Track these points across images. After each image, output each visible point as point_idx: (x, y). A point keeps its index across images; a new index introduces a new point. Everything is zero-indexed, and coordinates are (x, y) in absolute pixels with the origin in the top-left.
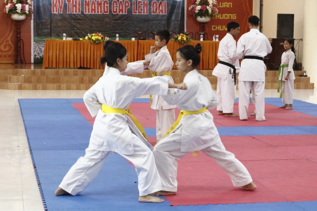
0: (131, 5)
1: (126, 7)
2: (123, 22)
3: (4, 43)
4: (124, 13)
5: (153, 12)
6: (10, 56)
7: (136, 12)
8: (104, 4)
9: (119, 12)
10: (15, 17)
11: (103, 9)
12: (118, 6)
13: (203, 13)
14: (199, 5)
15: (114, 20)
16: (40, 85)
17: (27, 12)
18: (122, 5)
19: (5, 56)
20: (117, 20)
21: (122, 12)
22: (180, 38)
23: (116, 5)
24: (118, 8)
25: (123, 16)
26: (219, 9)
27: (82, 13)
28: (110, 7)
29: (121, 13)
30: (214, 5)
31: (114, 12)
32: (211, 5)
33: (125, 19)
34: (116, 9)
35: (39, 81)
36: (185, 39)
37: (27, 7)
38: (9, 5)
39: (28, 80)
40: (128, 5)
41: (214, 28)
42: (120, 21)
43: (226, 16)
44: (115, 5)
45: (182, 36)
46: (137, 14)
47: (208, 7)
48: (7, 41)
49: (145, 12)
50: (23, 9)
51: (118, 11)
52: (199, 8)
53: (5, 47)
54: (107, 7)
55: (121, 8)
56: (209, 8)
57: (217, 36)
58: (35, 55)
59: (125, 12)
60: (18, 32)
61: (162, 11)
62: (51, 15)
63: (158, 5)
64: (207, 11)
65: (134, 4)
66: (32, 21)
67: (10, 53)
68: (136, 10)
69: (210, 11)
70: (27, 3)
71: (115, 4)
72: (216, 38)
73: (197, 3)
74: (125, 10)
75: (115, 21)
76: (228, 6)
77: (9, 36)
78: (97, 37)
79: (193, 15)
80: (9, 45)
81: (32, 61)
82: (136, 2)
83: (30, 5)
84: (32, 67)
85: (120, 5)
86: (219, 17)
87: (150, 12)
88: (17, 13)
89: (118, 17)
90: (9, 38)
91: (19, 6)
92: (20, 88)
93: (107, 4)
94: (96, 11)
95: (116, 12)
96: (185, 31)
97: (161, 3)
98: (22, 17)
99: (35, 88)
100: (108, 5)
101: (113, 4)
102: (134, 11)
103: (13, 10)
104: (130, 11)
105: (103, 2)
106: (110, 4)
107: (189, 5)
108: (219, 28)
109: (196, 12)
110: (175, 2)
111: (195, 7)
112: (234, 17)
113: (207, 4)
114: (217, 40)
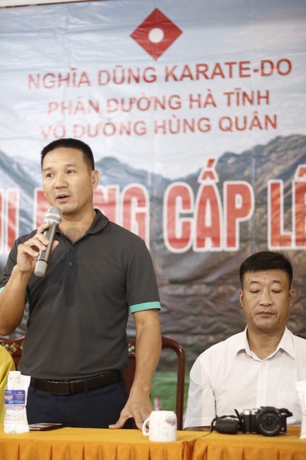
0: (261, 202)
1: (233, 213)
2: (221, 289)
4: (223, 246)
7: (286, 240)
8: (127, 203)
9: (201, 242)
12: (194, 209)
15: (174, 282)
18: (214, 203)
20: (187, 282)
21: (216, 240)
23: (186, 203)
24: (193, 222)
28: (156, 216)
29: (209, 247)
31: (173, 241)
34: (186, 226)
40: (246, 205)
42: (204, 289)
44: (179, 208)
46: (293, 246)
51: (194, 235)
54: (141, 216)
55: (208, 223)
59: (231, 242)
65: (275, 198)
68: (288, 225)
71: (179, 200)
74: (231, 230)
75: (180, 290)
82: (287, 189)
85: (202, 203)
93: (141, 202)
95: (185, 240)
100: (146, 210)
101: (172, 203)
102: (276, 230)
104: (253, 234)
105: (120, 198)
106: (157, 201)
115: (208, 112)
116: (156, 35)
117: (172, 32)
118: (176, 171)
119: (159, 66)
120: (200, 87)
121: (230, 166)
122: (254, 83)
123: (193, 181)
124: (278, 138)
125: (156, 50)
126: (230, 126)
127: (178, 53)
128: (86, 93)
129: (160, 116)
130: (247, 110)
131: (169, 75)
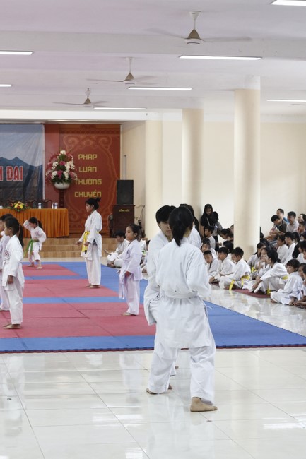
5: (9, 179)
13: (60, 178)
14: (56, 170)
22: (16, 206)
26: (78, 174)
30: (70, 169)
32: (68, 170)
36: (21, 207)
41: (77, 194)
43: (90, 182)
45: (19, 204)
47: (64, 173)
52: (55, 173)
56: (66, 174)
57: (56, 204)
61: (17, 177)
63: (13, 171)
64: (63, 176)
69: (67, 177)
72: (54, 206)
73: (53, 168)
76: (92, 170)
79: (50, 181)
86: (83, 182)
87: (5, 179)
96: (44, 198)
97: (16, 169)
107: (47, 170)
108: (83, 194)
109: (53, 177)
110: (32, 167)
111: (51, 173)
112: (99, 182)
113: (64, 169)
114: (56, 208)
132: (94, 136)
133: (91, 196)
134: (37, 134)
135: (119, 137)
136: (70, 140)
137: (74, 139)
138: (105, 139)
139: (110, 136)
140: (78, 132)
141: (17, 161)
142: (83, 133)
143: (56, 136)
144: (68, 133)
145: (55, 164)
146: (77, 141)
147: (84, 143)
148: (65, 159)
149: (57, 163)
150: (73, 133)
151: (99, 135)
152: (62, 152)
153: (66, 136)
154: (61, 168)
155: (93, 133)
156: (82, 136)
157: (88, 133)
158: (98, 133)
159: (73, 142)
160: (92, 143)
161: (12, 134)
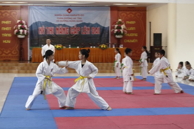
0: (81, 29)
1: (78, 30)
3: (14, 50)
5: (93, 33)
6: (17, 57)
8: (66, 29)
10: (19, 36)
11: (66, 32)
13: (119, 33)
14: (117, 29)
16: (28, 71)
17: (26, 34)
19: (14, 57)
20: (73, 37)
22: (102, 47)
25: (76, 35)
26: (127, 31)
27: (55, 34)
29: (75, 34)
30: (124, 29)
31: (71, 33)
32: (123, 29)
33: (78, 37)
35: (28, 69)
36: (105, 47)
37: (25, 31)
38: (16, 31)
39: (23, 69)
41: (126, 41)
42: (75, 38)
43: (132, 35)
44: (72, 30)
46: (84, 34)
47: (121, 30)
48: (16, 49)
49: (88, 33)
50: (23, 33)
52: (116, 30)
53: (14, 52)
55: (75, 31)
56: (122, 31)
57: (122, 45)
58: (30, 56)
59: (78, 33)
60: (21, 45)
61: (97, 32)
62: (39, 35)
63: (95, 30)
66: (29, 39)
67: (17, 55)
69: (122, 32)
70: (25, 29)
73: (115, 28)
76: (133, 29)
77: (17, 47)
78: (59, 47)
79: (113, 34)
80: (17, 51)
81: (29, 59)
83: (27, 30)
84: (29, 62)
86: (128, 35)
87: (91, 33)
88: (20, 34)
89: (74, 35)
90: (16, 48)
91: (21, 31)
92: (19, 72)
93: (68, 29)
94: (62, 33)
95: (73, 33)
96: (110, 43)
97: (96, 28)
98: (23, 37)
99: (26, 72)
102: (82, 32)
103: (18, 33)
104: (80, 32)
105: (66, 28)
106: (70, 29)
107: (111, 29)
108: (128, 41)
109: (115, 32)
110: (104, 27)
111: (114, 30)
112: (136, 35)
113: (120, 28)
114: (122, 47)
115: (75, 20)
116: (69, 11)
117: (71, 11)
118: (72, 26)
119: (70, 14)
120: (74, 17)
121: (77, 25)
122: (80, 17)
123: (73, 27)
124: (83, 23)
125: (69, 12)
126: (78, 21)
127: (72, 13)
128: (62, 17)
129: (70, 20)
130: (79, 20)
131: (71, 15)
132: (134, 12)
133: (132, 42)
134: (106, 11)
135: (146, 13)
136: (122, 14)
137: (124, 14)
138: (139, 14)
139: (142, 12)
140: (126, 11)
141: (97, 25)
142: (128, 11)
143: (116, 12)
144: (121, 11)
145: (116, 26)
146: (125, 15)
147: (129, 16)
148: (121, 23)
149: (117, 25)
150: (124, 11)
151: (136, 12)
152: (120, 20)
153: (120, 12)
154: (119, 28)
155: (133, 11)
156: (128, 12)
157: (131, 11)
158: (136, 11)
159: (124, 15)
160: (133, 16)
161: (94, 11)
